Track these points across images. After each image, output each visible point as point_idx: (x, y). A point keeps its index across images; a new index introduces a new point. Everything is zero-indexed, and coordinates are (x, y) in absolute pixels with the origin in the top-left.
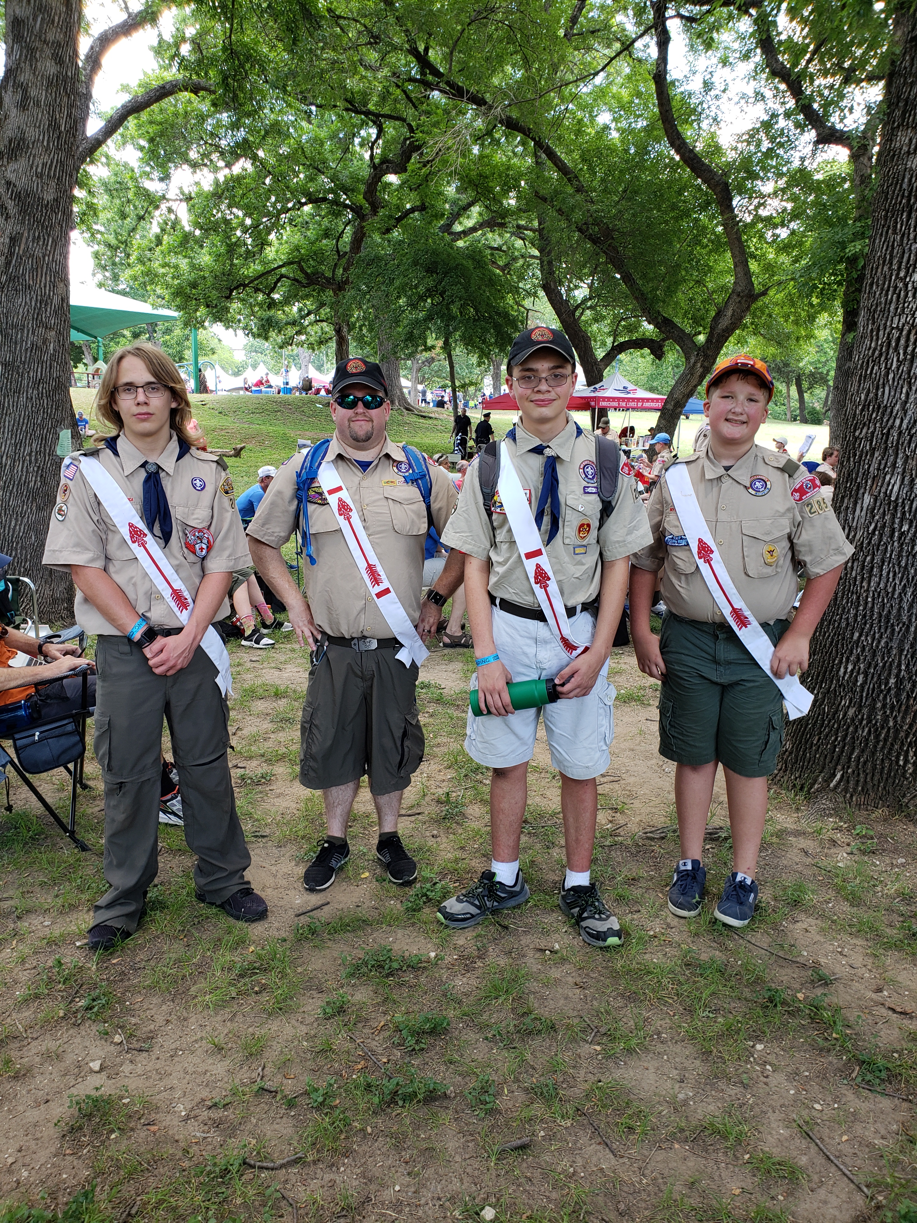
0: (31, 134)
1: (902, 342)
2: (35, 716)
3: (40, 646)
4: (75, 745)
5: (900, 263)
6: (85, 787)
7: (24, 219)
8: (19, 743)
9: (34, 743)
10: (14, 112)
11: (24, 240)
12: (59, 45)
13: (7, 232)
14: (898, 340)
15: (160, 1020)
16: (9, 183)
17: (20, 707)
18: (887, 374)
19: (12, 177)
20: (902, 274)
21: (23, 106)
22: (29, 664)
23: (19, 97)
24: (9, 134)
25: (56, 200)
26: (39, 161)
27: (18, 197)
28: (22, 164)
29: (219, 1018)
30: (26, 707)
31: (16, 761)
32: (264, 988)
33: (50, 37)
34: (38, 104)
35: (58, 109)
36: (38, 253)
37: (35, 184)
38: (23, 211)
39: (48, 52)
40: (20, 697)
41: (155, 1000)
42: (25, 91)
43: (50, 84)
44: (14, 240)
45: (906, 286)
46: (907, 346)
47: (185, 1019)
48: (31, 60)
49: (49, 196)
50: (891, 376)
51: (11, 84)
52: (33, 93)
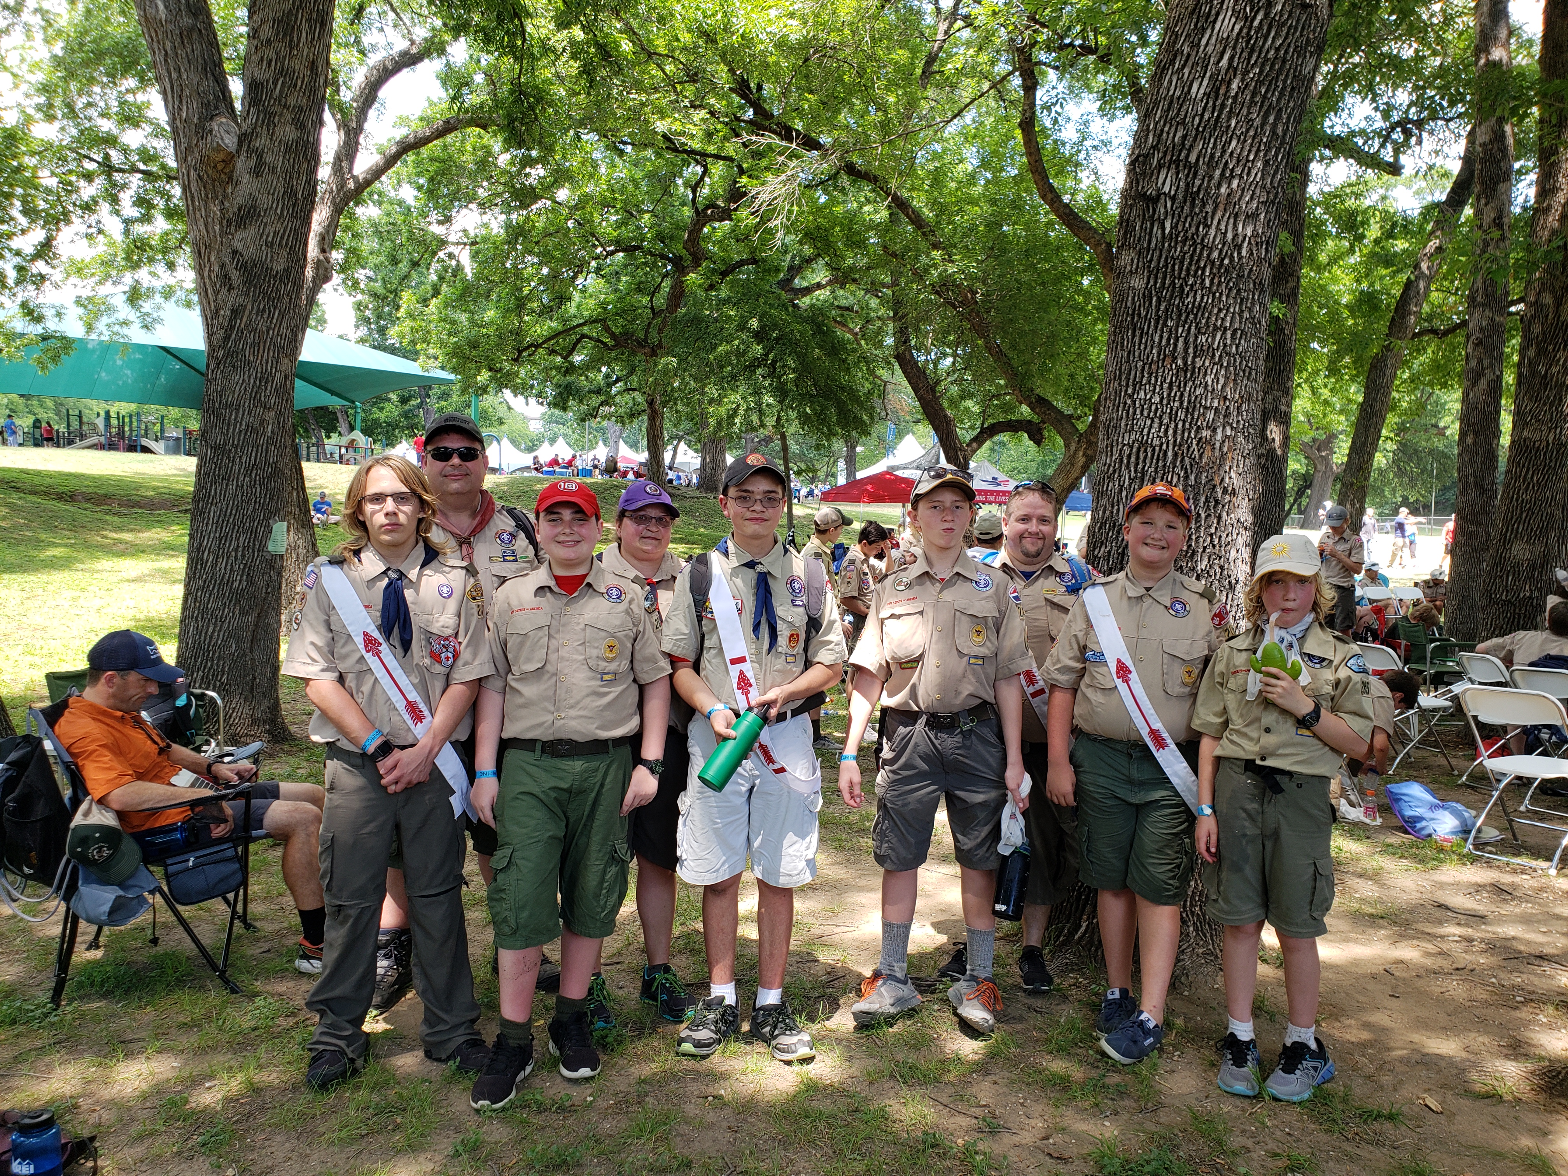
0: (264, 201)
1: (1133, 459)
2: (192, 839)
3: (209, 766)
4: (234, 873)
5: (1128, 379)
6: (248, 926)
7: (248, 290)
8: (171, 869)
9: (188, 869)
10: (246, 178)
11: (247, 313)
12: (301, 109)
13: (229, 304)
14: (1129, 456)
15: (280, 1156)
16: (235, 252)
17: (176, 830)
18: (1121, 491)
19: (239, 246)
20: (1130, 391)
21: (256, 172)
22: (193, 785)
23: (252, 163)
24: (240, 200)
25: (286, 270)
26: (270, 230)
27: (244, 267)
28: (251, 232)
29: (344, 1155)
30: (181, 829)
31: (166, 889)
32: (397, 1127)
33: (292, 101)
34: (273, 170)
35: (295, 176)
36: (262, 326)
37: (264, 254)
38: (248, 282)
39: (288, 117)
40: (176, 817)
41: (278, 1138)
42: (260, 156)
43: (288, 150)
44: (236, 312)
45: (1134, 402)
46: (1137, 464)
47: (307, 1156)
48: (268, 125)
49: (279, 266)
50: (1124, 494)
51: (245, 148)
52: (269, 159)
